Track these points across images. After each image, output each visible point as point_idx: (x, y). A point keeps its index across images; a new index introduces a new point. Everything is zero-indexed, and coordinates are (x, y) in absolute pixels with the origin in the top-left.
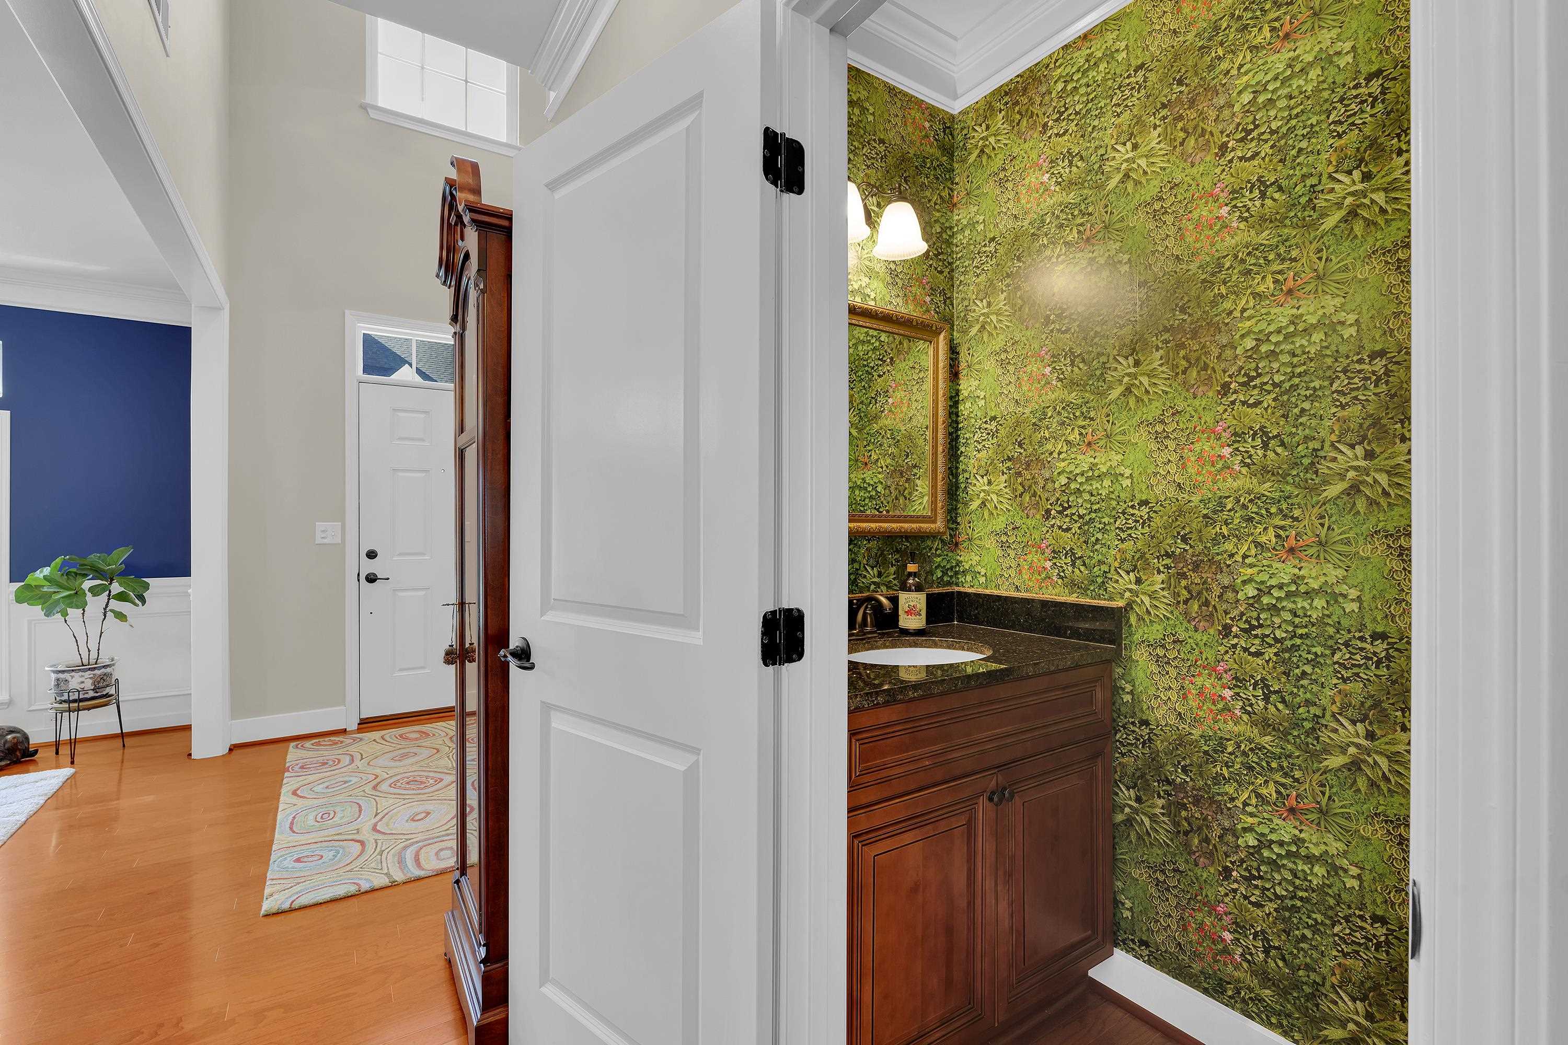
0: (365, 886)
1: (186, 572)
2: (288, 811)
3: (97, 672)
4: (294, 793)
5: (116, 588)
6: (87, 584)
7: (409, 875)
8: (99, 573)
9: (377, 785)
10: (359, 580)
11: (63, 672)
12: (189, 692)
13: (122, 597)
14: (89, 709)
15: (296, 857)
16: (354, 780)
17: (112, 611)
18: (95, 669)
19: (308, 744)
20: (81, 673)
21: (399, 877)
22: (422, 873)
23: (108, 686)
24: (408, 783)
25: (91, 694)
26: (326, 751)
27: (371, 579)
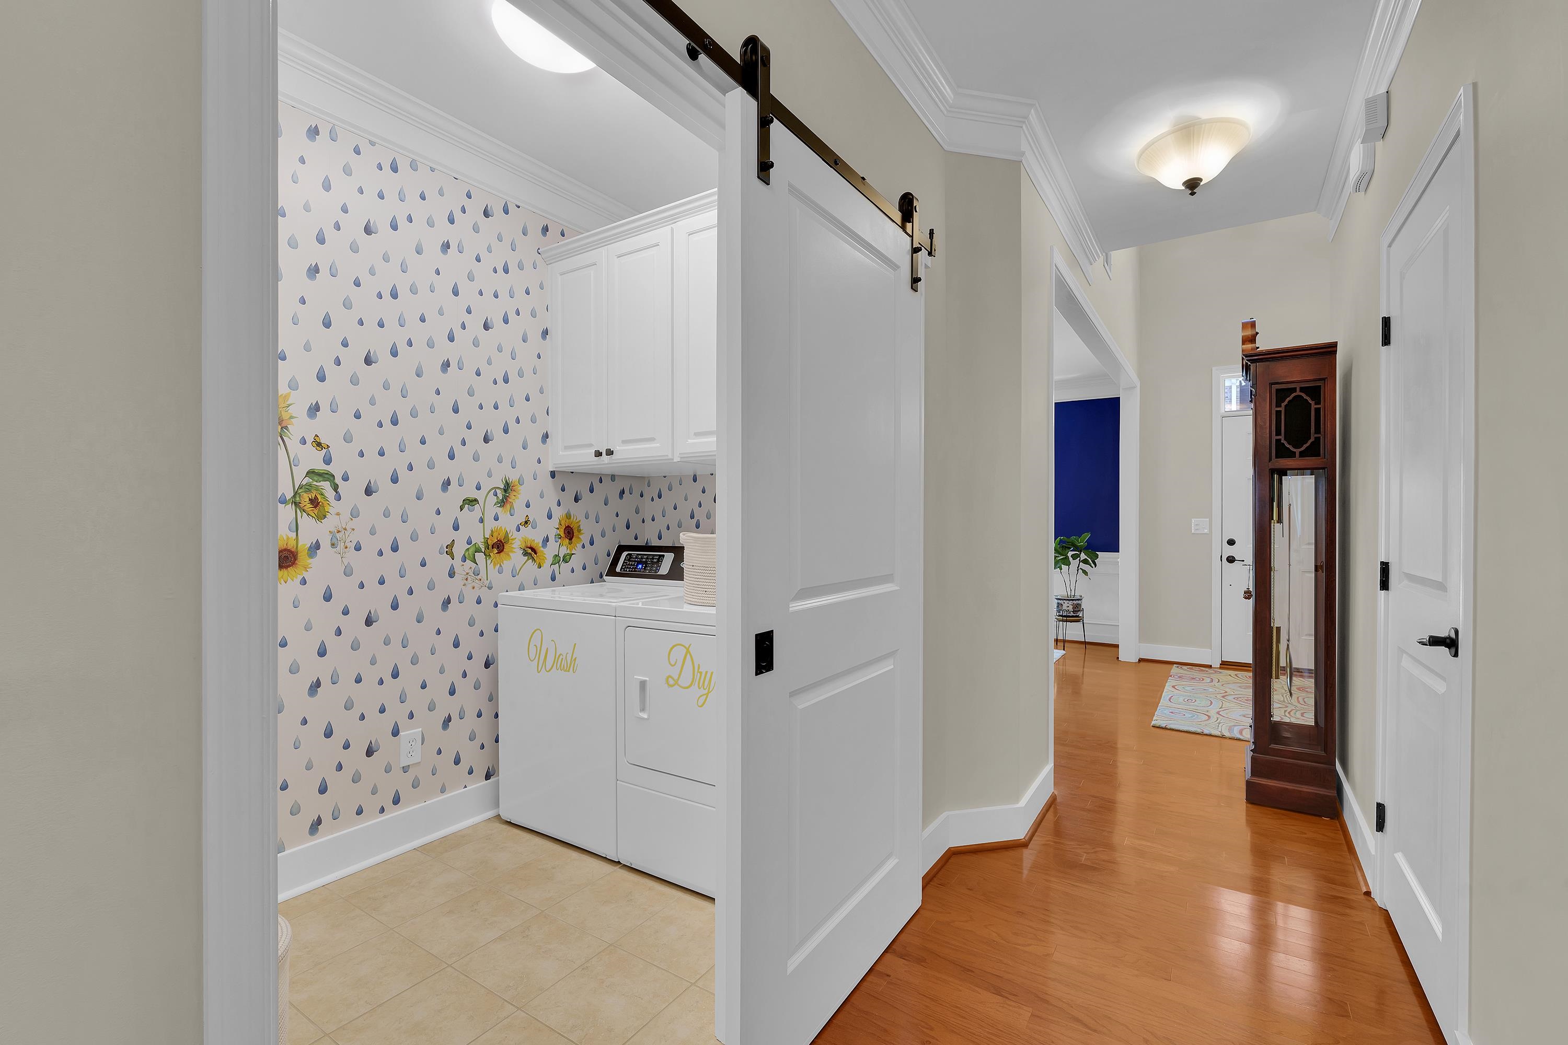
0: (1206, 732)
1: (1116, 550)
2: (1169, 693)
3: (1074, 602)
4: (1173, 687)
5: (1083, 556)
6: (1070, 554)
7: (1234, 736)
8: (1076, 548)
9: (1225, 696)
10: (1221, 560)
11: (1059, 599)
12: (1118, 624)
13: (1085, 562)
14: (1071, 622)
15: (1171, 711)
16: (1211, 690)
17: (1081, 569)
18: (1073, 600)
19: (1185, 667)
20: (1068, 602)
21: (1227, 734)
22: (1242, 737)
23: (1079, 611)
24: (1246, 700)
25: (1072, 614)
26: (1195, 673)
27: (1231, 560)
